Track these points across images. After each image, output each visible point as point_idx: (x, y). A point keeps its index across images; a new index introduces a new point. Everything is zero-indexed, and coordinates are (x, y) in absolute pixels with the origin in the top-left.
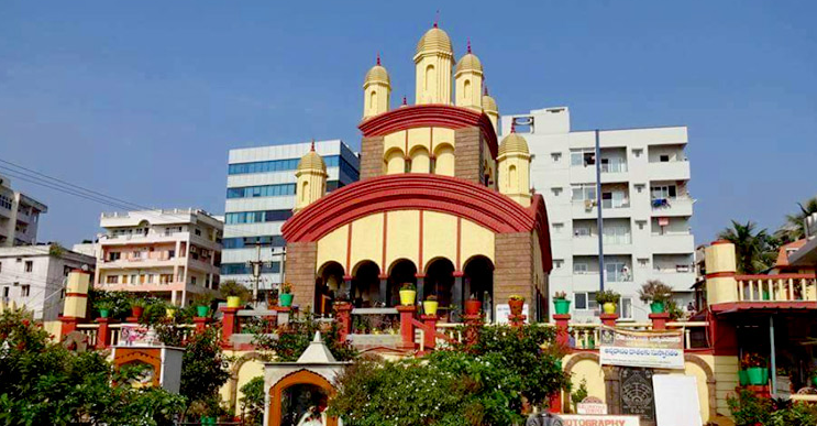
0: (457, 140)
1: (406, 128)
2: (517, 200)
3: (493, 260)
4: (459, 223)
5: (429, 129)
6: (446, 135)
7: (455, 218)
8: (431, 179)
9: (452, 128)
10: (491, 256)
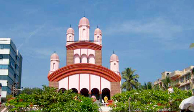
0: (95, 53)
1: (80, 48)
2: (116, 73)
3: (110, 90)
4: (101, 78)
5: (87, 49)
6: (92, 52)
7: (99, 77)
8: (88, 65)
9: (94, 50)
10: (110, 88)
